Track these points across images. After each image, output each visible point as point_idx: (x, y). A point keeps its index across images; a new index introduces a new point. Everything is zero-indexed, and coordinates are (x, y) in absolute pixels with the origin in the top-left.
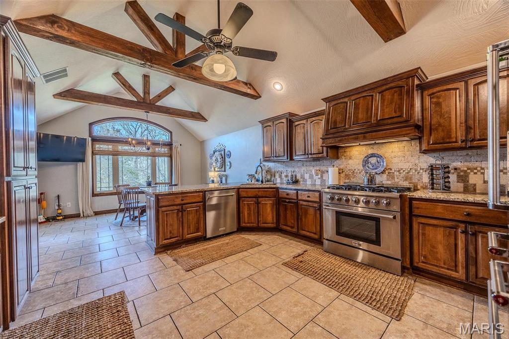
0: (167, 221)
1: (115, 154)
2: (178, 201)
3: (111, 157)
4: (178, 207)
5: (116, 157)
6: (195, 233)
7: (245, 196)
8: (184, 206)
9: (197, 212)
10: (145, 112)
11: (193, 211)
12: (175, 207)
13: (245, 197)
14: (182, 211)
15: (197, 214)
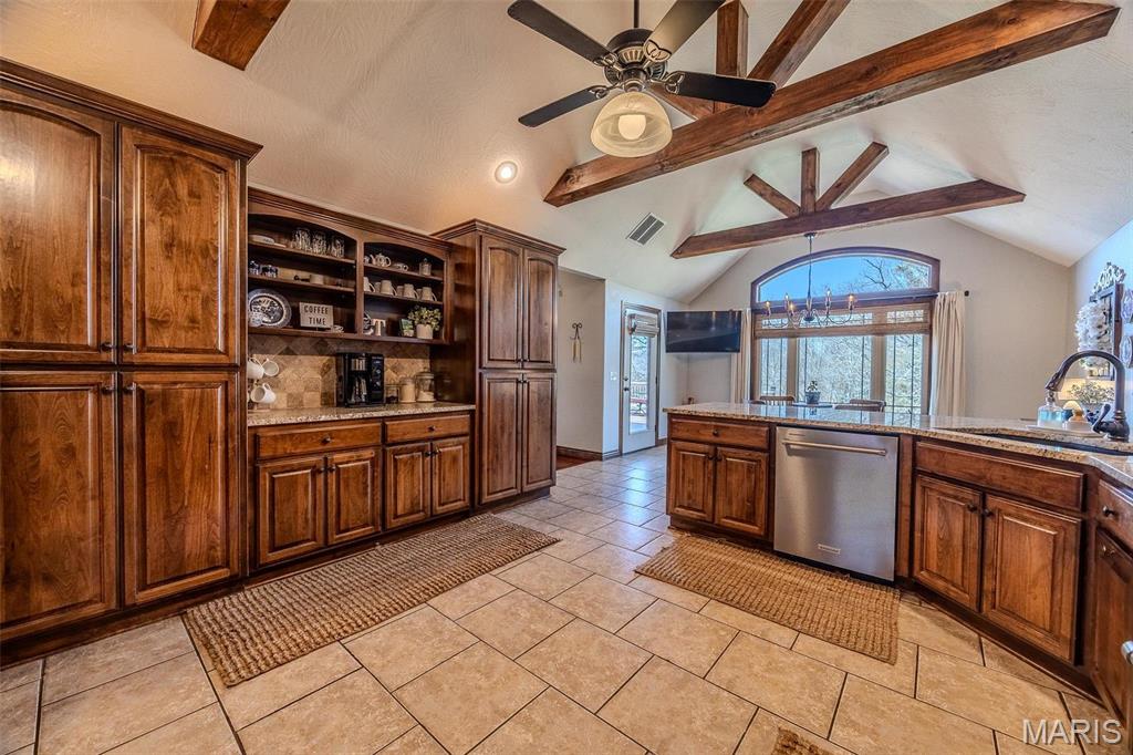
0: (683, 470)
1: (793, 334)
2: (708, 435)
3: (785, 340)
4: (706, 448)
5: (793, 340)
6: (741, 521)
7: (935, 469)
8: (719, 448)
9: (749, 471)
10: (806, 236)
11: (740, 467)
12: (701, 447)
13: (933, 475)
14: (716, 458)
15: (749, 477)
